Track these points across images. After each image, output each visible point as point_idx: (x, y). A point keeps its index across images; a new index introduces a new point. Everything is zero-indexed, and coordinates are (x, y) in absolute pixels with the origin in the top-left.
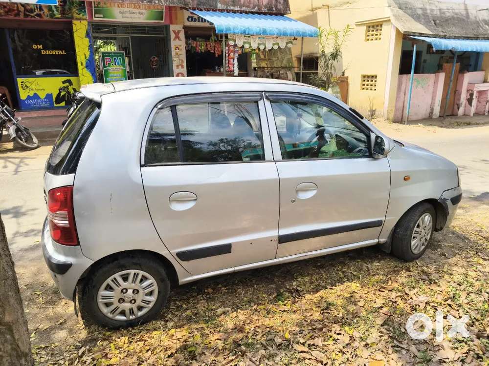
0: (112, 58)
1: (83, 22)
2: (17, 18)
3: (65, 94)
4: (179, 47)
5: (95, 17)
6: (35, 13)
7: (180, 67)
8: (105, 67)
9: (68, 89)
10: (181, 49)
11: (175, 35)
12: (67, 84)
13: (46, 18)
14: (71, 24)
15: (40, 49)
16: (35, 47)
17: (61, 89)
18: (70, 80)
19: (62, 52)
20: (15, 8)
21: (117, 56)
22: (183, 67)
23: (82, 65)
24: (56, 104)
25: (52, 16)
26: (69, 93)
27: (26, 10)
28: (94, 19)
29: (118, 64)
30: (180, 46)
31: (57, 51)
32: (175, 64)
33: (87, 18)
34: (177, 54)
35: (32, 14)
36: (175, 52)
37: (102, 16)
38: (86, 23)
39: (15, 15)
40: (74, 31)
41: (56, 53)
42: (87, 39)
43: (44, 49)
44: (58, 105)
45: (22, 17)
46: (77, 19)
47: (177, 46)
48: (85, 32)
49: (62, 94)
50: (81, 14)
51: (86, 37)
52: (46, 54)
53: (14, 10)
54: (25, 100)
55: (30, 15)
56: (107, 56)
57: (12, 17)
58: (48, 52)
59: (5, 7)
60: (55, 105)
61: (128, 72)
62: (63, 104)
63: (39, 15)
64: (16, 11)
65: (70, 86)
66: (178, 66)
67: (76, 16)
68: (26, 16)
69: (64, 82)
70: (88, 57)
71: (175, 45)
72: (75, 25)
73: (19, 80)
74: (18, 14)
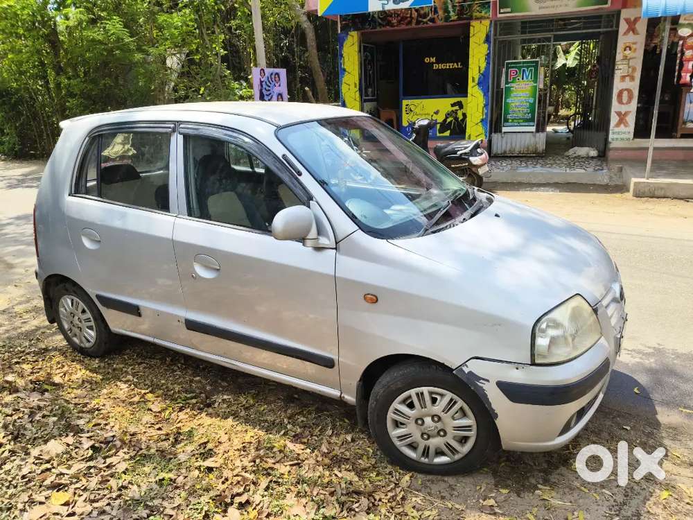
0: (520, 71)
1: (483, 22)
2: (409, 27)
3: (452, 121)
4: (632, 46)
5: (500, 13)
6: (428, 18)
7: (627, 79)
8: (507, 83)
9: (456, 113)
10: (635, 49)
11: (627, 26)
12: (457, 108)
13: (439, 23)
14: (468, 26)
15: (433, 63)
16: (427, 60)
17: (448, 114)
18: (461, 102)
19: (458, 65)
20: (409, 15)
21: (528, 67)
22: (632, 79)
23: (473, 81)
24: (440, 133)
25: (447, 18)
26: (456, 119)
27: (419, 15)
28: (499, 16)
29: (527, 78)
30: (635, 43)
31: (451, 64)
32: (618, 75)
33: (491, 16)
34: (625, 58)
35: (425, 20)
36: (622, 55)
37: (509, 10)
38: (487, 22)
39: (407, 24)
40: (471, 35)
41: (449, 66)
42: (486, 46)
43: (438, 62)
44: (441, 135)
45: (414, 25)
46: (477, 19)
47: (628, 45)
48: (484, 36)
49: (449, 120)
50: (483, 12)
51: (484, 43)
52: (438, 69)
53: (407, 18)
54: (406, 127)
55: (422, 21)
56: (513, 67)
57: (403, 27)
58: (441, 66)
59: (398, 15)
60: (438, 135)
61: (541, 90)
62: (447, 133)
63: (432, 20)
64: (409, 19)
65: (460, 109)
66: (623, 78)
67: (476, 14)
68: (418, 22)
69: (453, 105)
70: (483, 70)
71: (625, 43)
72: (474, 27)
73: (405, 102)
74: (410, 23)
